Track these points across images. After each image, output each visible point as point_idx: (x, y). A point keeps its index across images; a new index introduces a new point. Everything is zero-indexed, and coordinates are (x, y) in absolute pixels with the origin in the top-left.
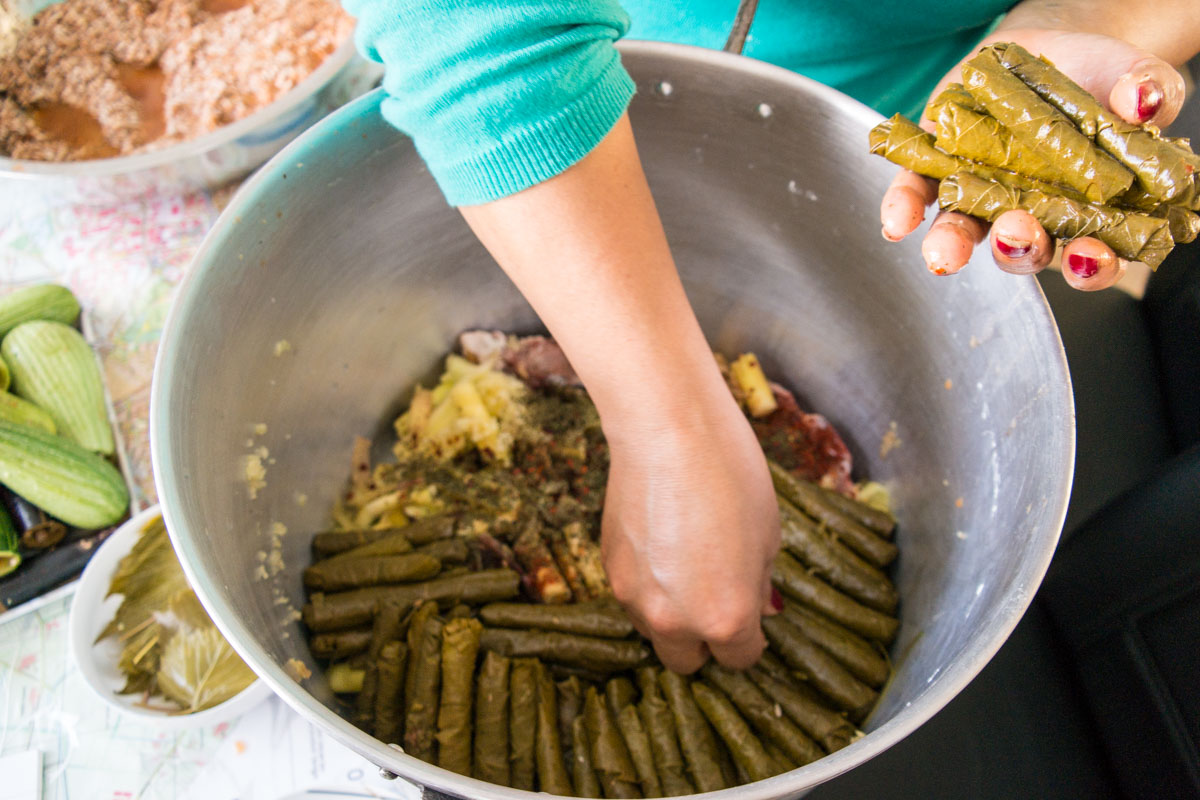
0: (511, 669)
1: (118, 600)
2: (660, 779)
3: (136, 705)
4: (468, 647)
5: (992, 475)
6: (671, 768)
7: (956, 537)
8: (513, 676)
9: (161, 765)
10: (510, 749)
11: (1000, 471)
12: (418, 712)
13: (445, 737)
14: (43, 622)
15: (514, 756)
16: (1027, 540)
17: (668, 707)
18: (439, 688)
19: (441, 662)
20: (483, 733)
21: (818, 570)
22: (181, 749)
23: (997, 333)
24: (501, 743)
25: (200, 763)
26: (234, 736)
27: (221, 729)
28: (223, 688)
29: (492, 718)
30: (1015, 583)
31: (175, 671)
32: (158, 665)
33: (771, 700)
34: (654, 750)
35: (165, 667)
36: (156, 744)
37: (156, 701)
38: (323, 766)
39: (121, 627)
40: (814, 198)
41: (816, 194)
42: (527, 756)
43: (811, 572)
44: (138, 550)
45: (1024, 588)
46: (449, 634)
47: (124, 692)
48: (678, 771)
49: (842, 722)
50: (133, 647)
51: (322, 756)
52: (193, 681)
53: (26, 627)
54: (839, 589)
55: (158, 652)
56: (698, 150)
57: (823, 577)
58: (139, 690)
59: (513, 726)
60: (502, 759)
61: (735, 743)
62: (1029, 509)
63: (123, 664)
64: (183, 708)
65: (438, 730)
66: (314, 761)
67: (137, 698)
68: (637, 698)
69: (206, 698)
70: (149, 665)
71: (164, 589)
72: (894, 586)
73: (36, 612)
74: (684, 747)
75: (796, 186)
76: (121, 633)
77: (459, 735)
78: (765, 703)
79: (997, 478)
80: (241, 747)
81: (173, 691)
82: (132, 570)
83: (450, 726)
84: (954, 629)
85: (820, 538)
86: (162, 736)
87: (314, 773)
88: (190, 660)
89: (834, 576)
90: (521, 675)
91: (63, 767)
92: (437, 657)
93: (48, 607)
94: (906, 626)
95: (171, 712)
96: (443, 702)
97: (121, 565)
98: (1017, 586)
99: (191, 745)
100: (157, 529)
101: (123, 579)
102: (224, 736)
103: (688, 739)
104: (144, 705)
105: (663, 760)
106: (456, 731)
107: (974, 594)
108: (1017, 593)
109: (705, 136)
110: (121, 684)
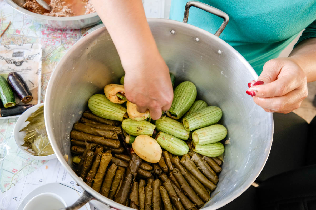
0: (117, 169)
1: (28, 122)
2: (144, 207)
3: (25, 149)
4: (107, 160)
5: (248, 158)
6: (148, 205)
7: (235, 171)
8: (117, 171)
9: (27, 166)
10: (111, 188)
11: (250, 158)
12: (91, 173)
13: (96, 180)
14: (9, 122)
15: (111, 190)
16: (249, 177)
17: (152, 190)
18: (98, 168)
19: (100, 162)
20: (105, 182)
21: (200, 168)
22: (32, 163)
23: (259, 124)
24: (109, 186)
25: (36, 168)
26: (46, 164)
27: (44, 162)
28: (47, 152)
29: (109, 180)
30: (242, 186)
31: (37, 144)
32: (33, 141)
33: (178, 196)
34: (146, 199)
35: (35, 143)
36: (27, 160)
37: (30, 150)
38: (65, 178)
39: (27, 129)
40: (226, 77)
41: (227, 76)
42: (114, 191)
43: (198, 168)
44: (37, 112)
45: (243, 188)
46: (103, 156)
47: (23, 145)
48: (150, 206)
49: (194, 206)
50: (28, 135)
51: (65, 176)
52: (40, 148)
53: (5, 122)
54: (204, 174)
55: (34, 138)
56: (201, 57)
57: (201, 171)
58: (27, 146)
59: (113, 183)
60: (108, 190)
61: (166, 204)
62: (252, 169)
63: (25, 139)
64: (36, 154)
65: (95, 178)
66: (63, 176)
67: (26, 148)
68: (145, 186)
69: (42, 153)
70: (31, 141)
71: (40, 123)
72: (218, 178)
73: (8, 119)
74: (153, 201)
75: (223, 73)
76: (27, 131)
77: (100, 181)
78: (176, 196)
79: (249, 159)
80: (47, 167)
81: (35, 149)
82: (34, 116)
83: (98, 178)
84: (226, 192)
85: (202, 161)
86: (29, 159)
87: (62, 179)
88: (41, 143)
89: (203, 171)
90: (119, 171)
91: (3, 159)
92: (99, 161)
93: (11, 119)
94: (217, 188)
95: (33, 154)
96: (98, 172)
97: (32, 114)
98: (242, 187)
99: (35, 163)
100: (42, 109)
101: (31, 118)
102: (44, 163)
103: (155, 199)
104: (27, 150)
105: (147, 203)
106: (99, 180)
107: (234, 186)
108: (241, 189)
109: (204, 54)
110: (23, 143)
